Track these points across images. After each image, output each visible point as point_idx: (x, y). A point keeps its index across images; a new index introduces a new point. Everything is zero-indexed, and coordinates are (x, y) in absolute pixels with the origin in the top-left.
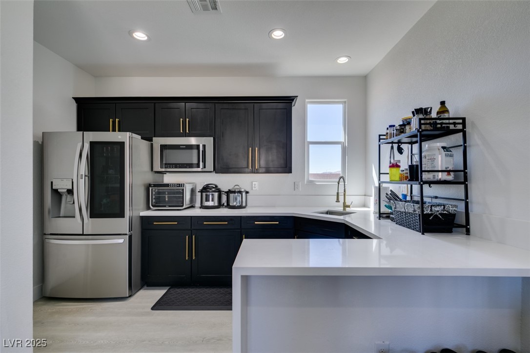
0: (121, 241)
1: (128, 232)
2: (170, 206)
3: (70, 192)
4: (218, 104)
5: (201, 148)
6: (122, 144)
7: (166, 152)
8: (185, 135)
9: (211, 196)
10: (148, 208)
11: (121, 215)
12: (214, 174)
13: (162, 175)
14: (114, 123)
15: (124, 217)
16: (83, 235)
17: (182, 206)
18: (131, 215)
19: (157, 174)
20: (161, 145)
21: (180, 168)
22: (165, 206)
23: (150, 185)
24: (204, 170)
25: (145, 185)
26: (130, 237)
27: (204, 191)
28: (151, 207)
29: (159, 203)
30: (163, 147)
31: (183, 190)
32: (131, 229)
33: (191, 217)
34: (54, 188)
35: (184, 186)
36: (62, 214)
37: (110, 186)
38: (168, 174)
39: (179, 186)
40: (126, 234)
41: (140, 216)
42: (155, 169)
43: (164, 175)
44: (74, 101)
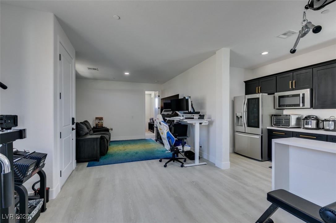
0: (258, 137)
1: (261, 134)
2: (282, 126)
3: (241, 117)
4: (315, 68)
5: (301, 96)
6: (258, 99)
7: (281, 99)
8: (293, 89)
9: (310, 122)
10: (272, 126)
11: (258, 127)
12: (312, 109)
13: (282, 110)
14: (258, 88)
15: (259, 128)
16: (245, 133)
17: (289, 126)
18: (262, 127)
19: (277, 110)
20: (279, 96)
21: (289, 107)
22: (280, 126)
23: (272, 115)
24: (304, 107)
25: (270, 115)
26: (262, 137)
27: (305, 119)
28: (273, 125)
29: (278, 124)
30: (280, 97)
31: (290, 118)
32: (262, 133)
33: (293, 132)
34: (237, 115)
35: (290, 116)
36: (239, 125)
37: (255, 115)
38: (285, 110)
39: (287, 116)
40: (260, 135)
41: (267, 129)
42: (276, 108)
43: (284, 110)
44: (244, 83)
